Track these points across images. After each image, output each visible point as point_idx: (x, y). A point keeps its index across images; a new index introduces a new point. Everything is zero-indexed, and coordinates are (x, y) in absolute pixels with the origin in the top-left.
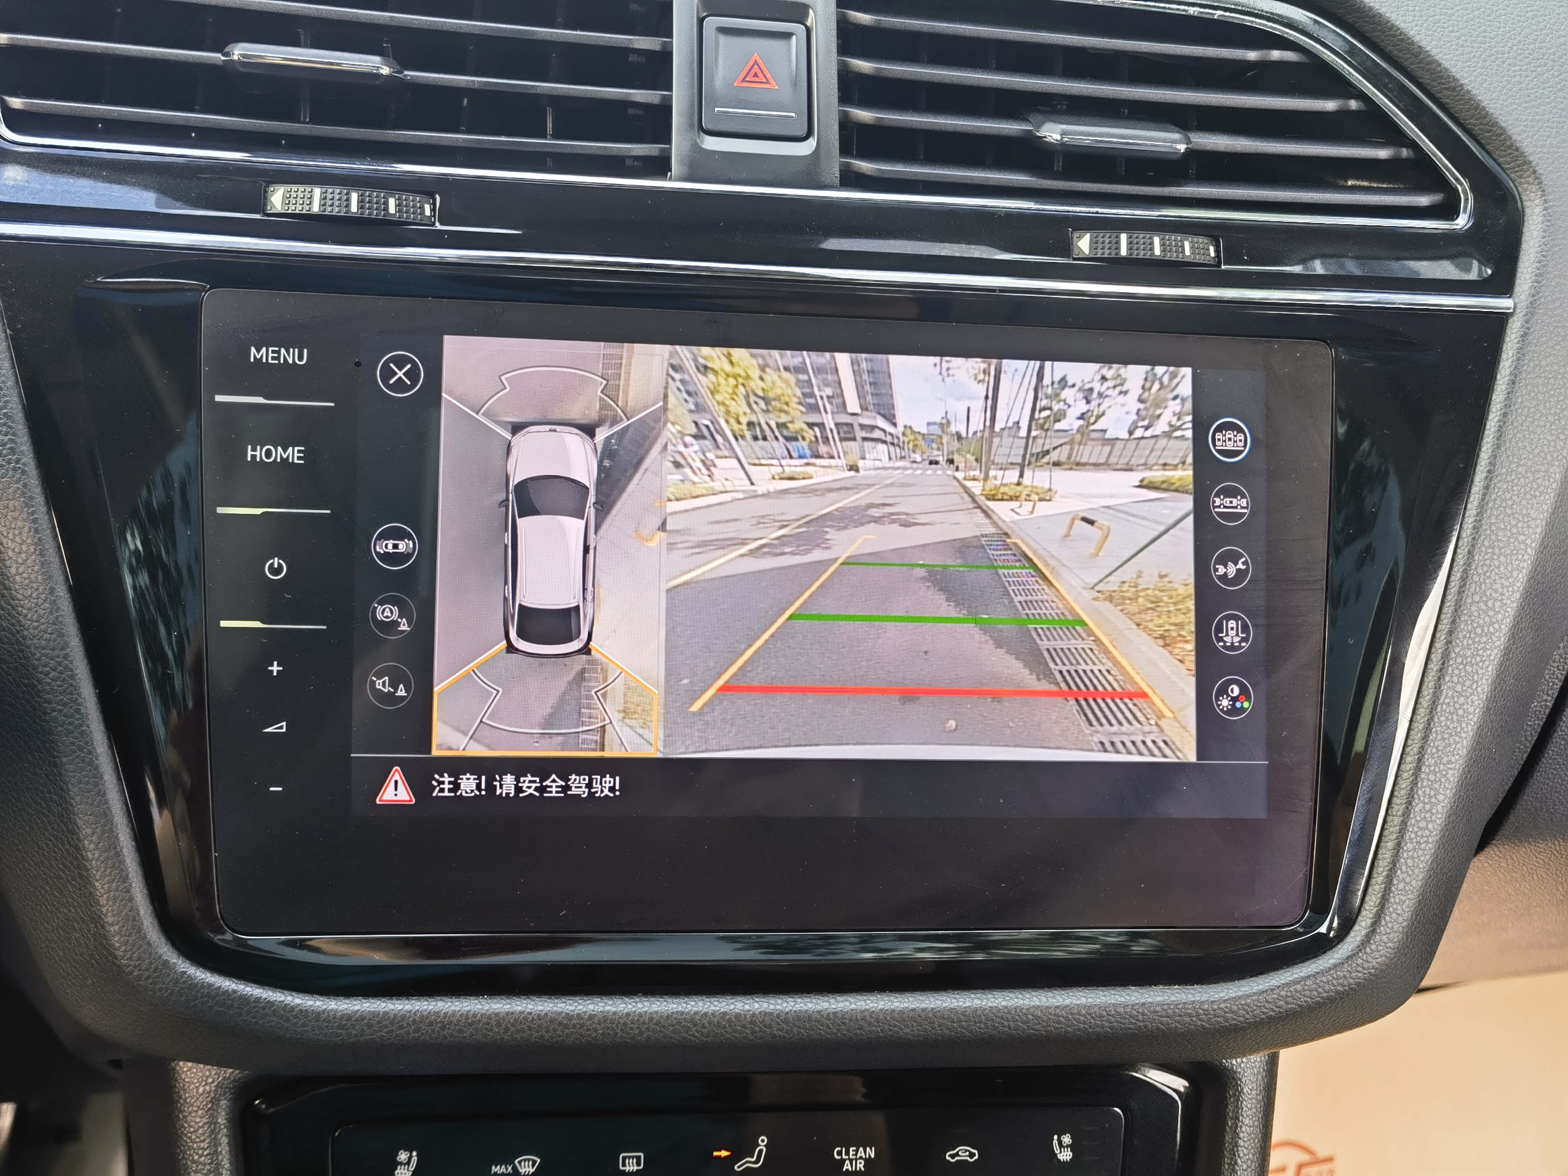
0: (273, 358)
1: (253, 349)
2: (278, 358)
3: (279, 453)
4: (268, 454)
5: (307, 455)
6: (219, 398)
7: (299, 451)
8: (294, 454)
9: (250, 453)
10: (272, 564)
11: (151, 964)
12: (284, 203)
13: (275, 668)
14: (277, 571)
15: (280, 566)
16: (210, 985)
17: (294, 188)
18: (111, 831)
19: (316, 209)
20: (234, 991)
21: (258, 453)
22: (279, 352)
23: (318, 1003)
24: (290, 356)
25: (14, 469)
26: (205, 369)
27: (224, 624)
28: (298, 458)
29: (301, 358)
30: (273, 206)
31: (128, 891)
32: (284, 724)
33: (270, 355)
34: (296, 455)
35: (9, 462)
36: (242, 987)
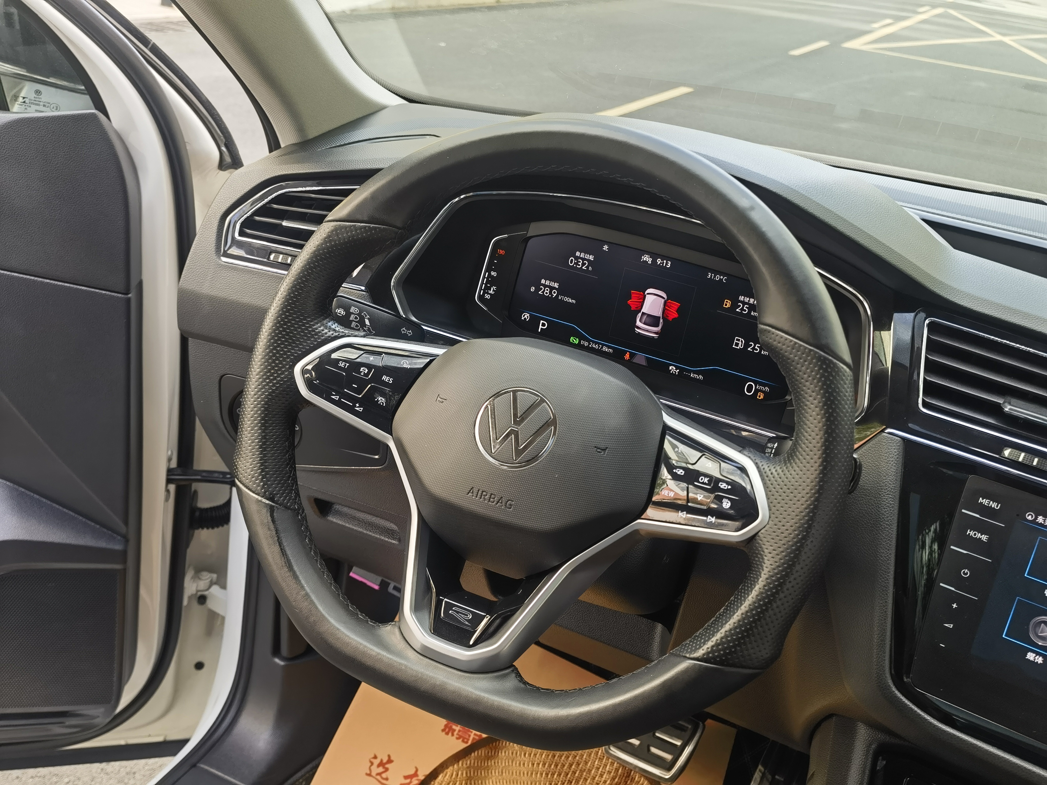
0: (987, 504)
1: (981, 499)
2: (989, 504)
3: (979, 535)
4: (975, 534)
5: (989, 539)
6: (963, 511)
7: (986, 537)
8: (984, 538)
9: (968, 532)
10: (965, 571)
11: (884, 683)
12: (1009, 455)
13: (955, 606)
14: (964, 573)
15: (967, 572)
16: (901, 699)
17: (1015, 450)
18: (885, 636)
19: (1020, 460)
20: (909, 705)
21: (971, 533)
22: (990, 502)
23: (935, 722)
24: (994, 505)
25: (891, 513)
26: (962, 500)
27: (941, 584)
28: (986, 540)
29: (997, 506)
30: (1004, 454)
31: (885, 657)
32: (952, 625)
33: (986, 502)
34: (985, 538)
35: (890, 510)
36: (911, 705)
